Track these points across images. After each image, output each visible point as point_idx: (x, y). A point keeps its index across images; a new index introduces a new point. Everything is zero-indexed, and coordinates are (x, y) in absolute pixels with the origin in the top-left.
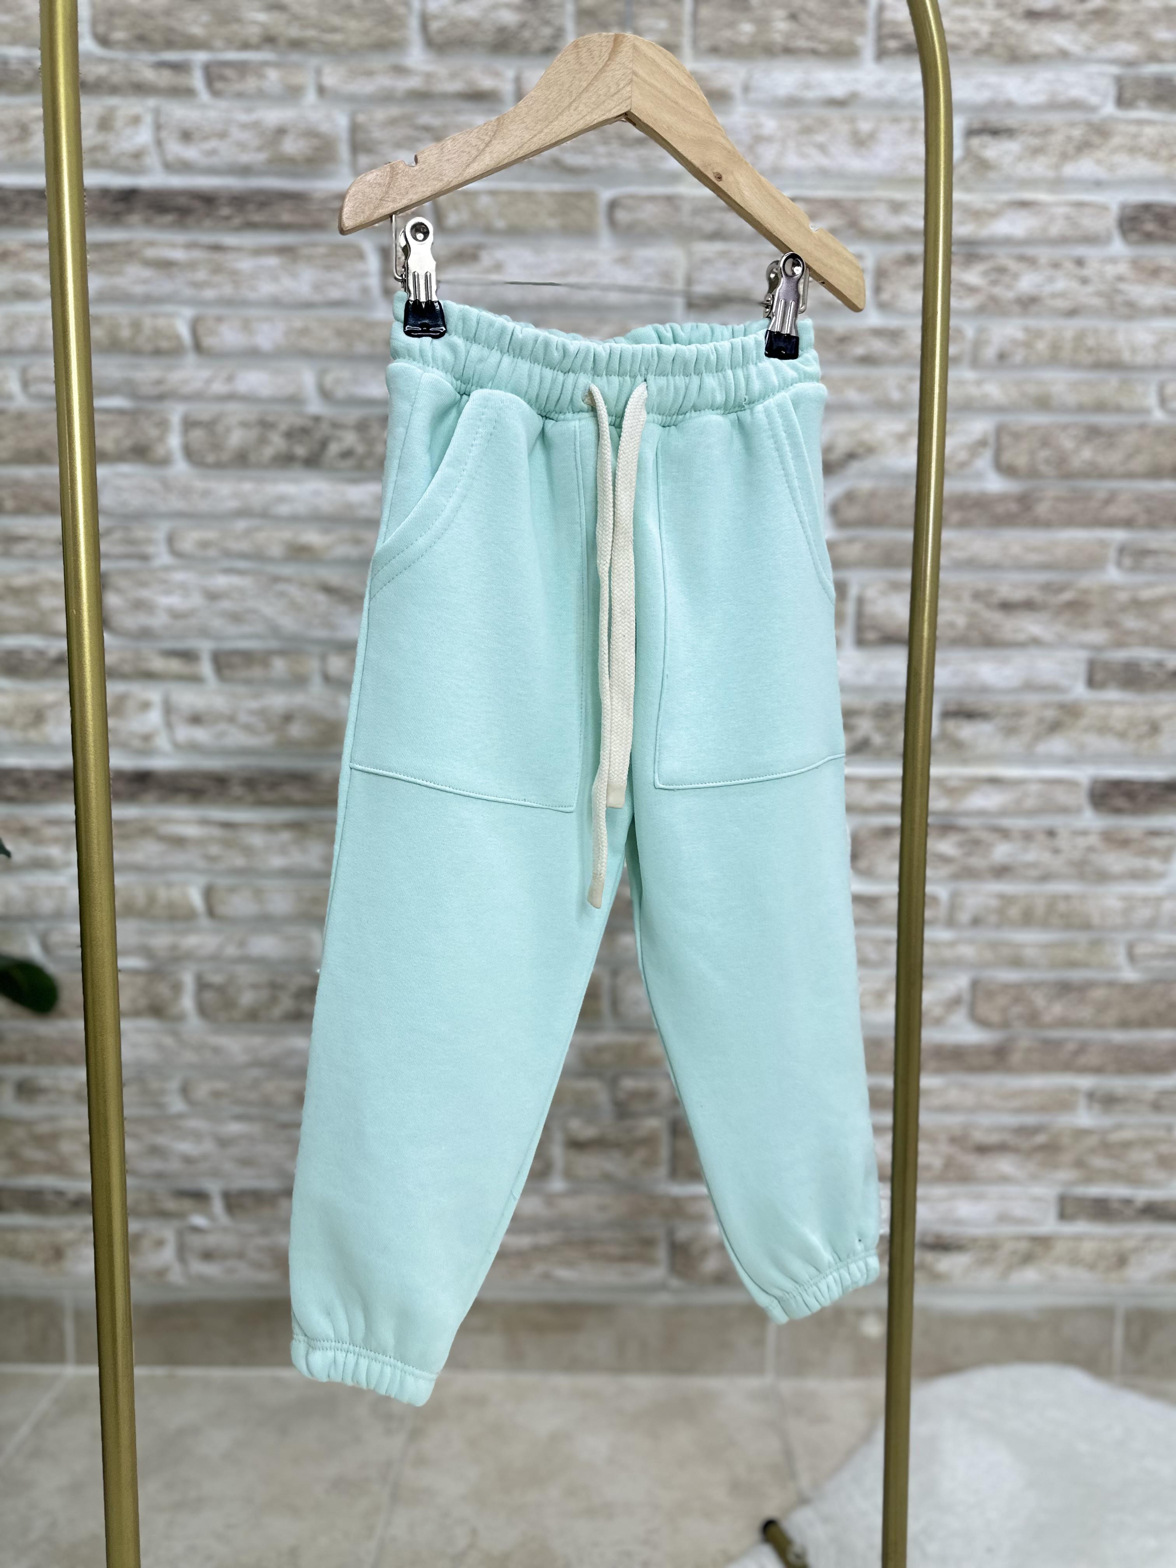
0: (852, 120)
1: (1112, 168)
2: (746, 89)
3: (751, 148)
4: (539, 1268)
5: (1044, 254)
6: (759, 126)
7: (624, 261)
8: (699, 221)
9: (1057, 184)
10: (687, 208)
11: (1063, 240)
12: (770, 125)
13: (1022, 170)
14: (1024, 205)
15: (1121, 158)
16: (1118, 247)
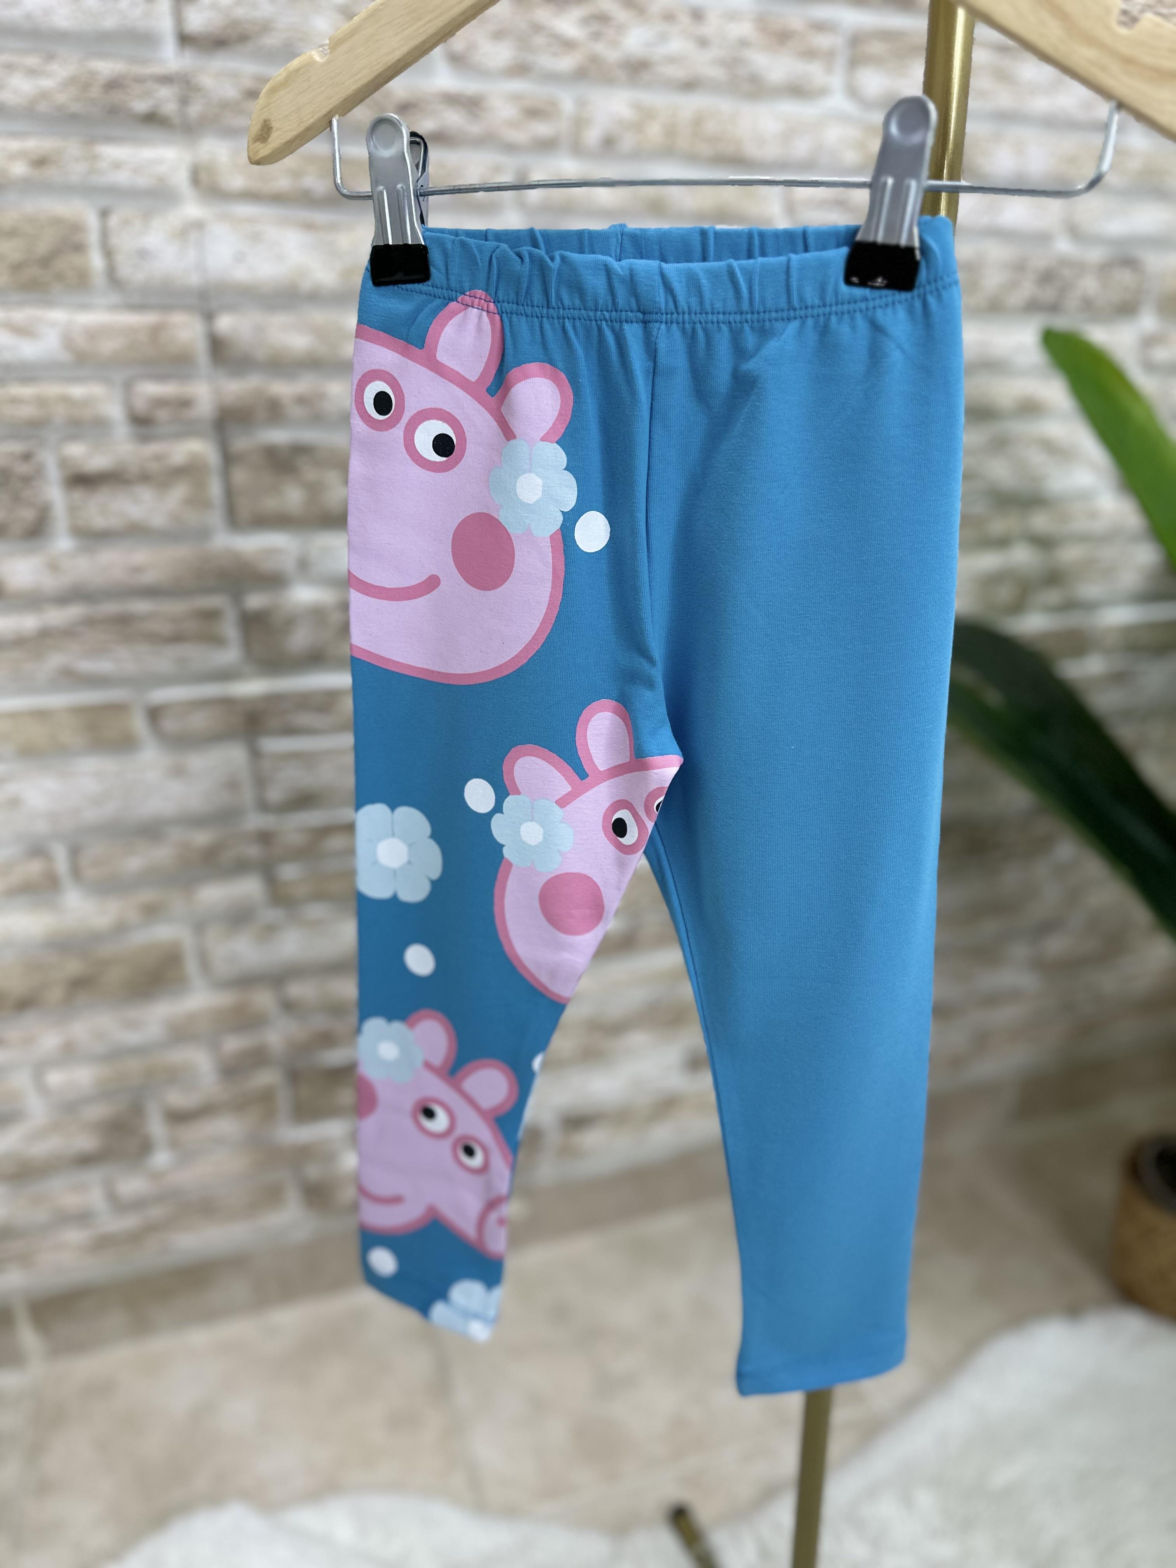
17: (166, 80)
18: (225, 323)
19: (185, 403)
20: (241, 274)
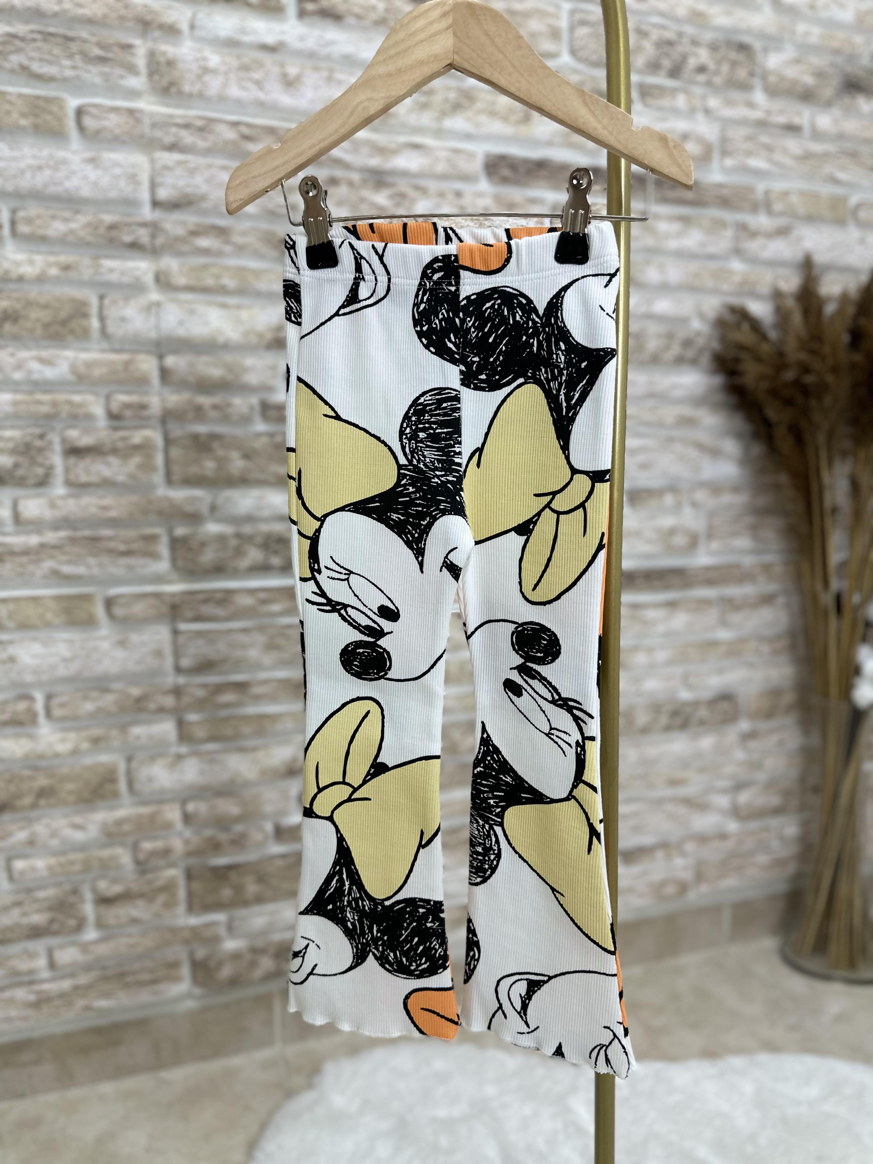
0: (282, 65)
1: (478, 125)
2: (192, 27)
3: (199, 77)
4: (80, 1003)
5: (433, 186)
6: (205, 59)
7: (92, 161)
8: (158, 133)
9: (439, 133)
10: (147, 121)
11: (445, 177)
12: (214, 59)
13: (413, 119)
14: (416, 147)
15: (483, 119)
16: (484, 185)
17: (144, 225)
18: (170, 361)
19: (143, 407)
20: (181, 332)
